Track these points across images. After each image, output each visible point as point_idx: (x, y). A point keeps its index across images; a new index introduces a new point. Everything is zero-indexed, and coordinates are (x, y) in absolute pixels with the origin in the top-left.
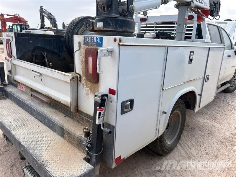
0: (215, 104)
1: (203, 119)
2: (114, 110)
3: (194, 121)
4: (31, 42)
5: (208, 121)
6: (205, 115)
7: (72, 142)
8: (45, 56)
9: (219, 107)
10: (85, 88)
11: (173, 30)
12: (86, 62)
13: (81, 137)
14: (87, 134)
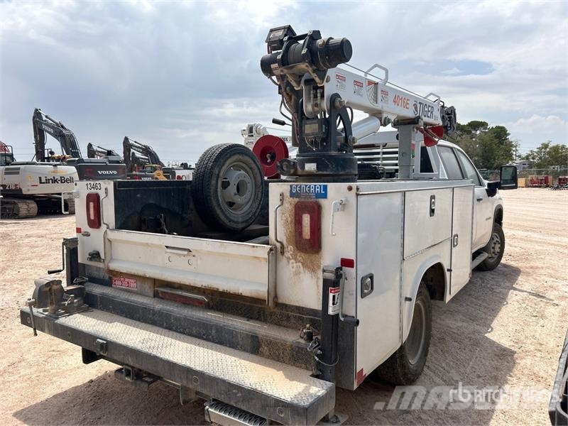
0: (468, 293)
1: (454, 322)
2: (352, 291)
3: (439, 326)
4: (139, 196)
5: (465, 324)
6: (456, 314)
7: (278, 357)
8: (162, 221)
9: (477, 298)
10: (293, 263)
11: (378, 159)
12: (298, 222)
13: (299, 342)
14: (310, 337)
